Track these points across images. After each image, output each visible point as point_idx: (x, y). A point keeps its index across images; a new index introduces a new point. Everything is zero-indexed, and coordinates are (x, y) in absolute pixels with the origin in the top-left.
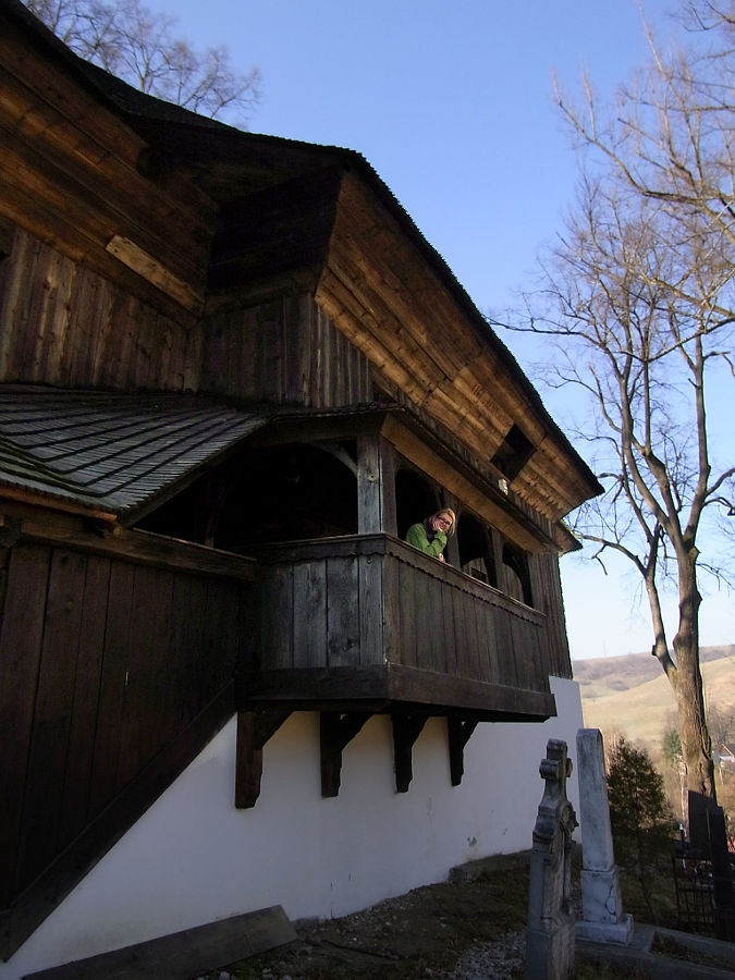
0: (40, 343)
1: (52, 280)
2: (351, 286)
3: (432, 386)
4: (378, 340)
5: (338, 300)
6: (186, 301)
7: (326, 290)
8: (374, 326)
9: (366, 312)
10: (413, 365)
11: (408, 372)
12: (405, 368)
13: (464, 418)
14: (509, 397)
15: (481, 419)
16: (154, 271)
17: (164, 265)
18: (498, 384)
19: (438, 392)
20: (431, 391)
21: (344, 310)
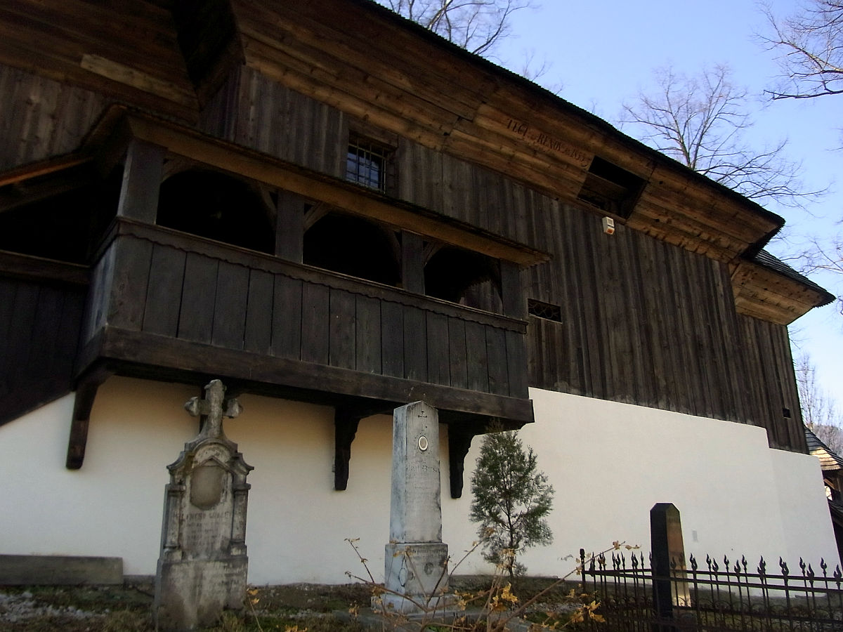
0: (23, 145)
1: (35, 98)
2: (280, 46)
3: (446, 129)
4: (346, 93)
5: (275, 62)
6: (176, 97)
7: (253, 55)
8: (332, 80)
9: (313, 68)
10: (406, 111)
11: (403, 118)
12: (398, 115)
13: (511, 157)
14: (568, 129)
15: (539, 155)
16: (133, 77)
17: (141, 70)
18: (544, 117)
19: (456, 133)
20: (446, 134)
21: (286, 70)
